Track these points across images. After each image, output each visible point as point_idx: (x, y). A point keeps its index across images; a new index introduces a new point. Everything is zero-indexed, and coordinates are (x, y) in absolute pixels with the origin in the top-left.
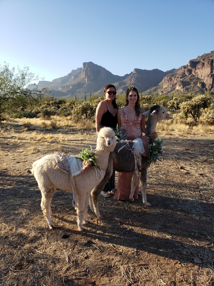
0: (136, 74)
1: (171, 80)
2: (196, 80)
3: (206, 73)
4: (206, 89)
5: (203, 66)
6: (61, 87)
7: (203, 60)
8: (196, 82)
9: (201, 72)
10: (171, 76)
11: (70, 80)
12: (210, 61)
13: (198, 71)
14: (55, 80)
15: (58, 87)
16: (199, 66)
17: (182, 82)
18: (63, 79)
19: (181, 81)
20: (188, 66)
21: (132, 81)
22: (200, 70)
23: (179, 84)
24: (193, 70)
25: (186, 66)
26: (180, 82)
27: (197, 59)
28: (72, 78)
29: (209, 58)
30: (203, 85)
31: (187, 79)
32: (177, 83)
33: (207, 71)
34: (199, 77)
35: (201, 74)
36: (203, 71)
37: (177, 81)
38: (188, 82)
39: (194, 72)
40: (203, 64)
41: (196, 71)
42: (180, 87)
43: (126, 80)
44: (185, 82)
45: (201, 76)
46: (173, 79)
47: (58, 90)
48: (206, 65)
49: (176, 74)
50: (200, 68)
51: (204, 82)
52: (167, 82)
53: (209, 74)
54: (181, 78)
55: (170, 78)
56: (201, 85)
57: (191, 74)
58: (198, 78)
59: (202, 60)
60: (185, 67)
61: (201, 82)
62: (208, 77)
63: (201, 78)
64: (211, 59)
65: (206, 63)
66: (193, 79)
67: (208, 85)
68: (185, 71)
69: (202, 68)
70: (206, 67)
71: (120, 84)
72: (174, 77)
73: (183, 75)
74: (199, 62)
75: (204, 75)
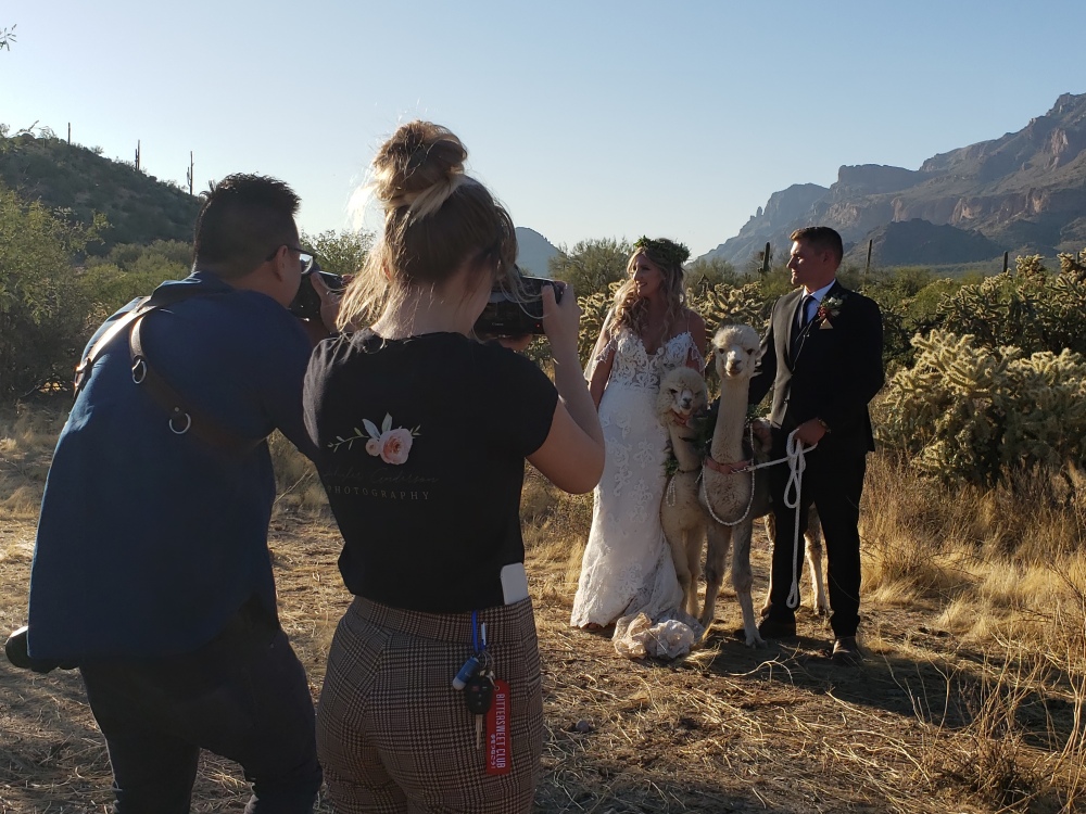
6: (974, 203)
11: (1040, 159)
14: (940, 159)
15: (952, 202)
18: (993, 153)
28: (1056, 146)
47: (953, 220)
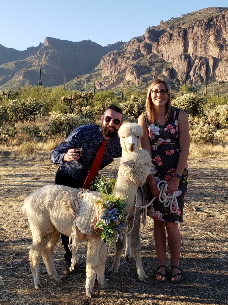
0: (50, 49)
1: (116, 62)
2: (160, 64)
3: (176, 52)
4: (178, 80)
5: (171, 39)
7: (171, 28)
8: (160, 67)
9: (168, 50)
10: (116, 55)
12: (181, 31)
13: (161, 47)
16: (164, 39)
17: (135, 66)
19: (133, 64)
20: (145, 38)
21: (43, 62)
22: (167, 45)
23: (131, 71)
24: (155, 45)
25: (141, 37)
26: (132, 67)
27: (160, 26)
29: (180, 26)
30: (173, 73)
31: (145, 61)
32: (128, 69)
33: (177, 49)
34: (164, 58)
35: (168, 54)
36: (171, 49)
37: (126, 65)
38: (145, 67)
39: (156, 49)
40: (171, 35)
41: (159, 48)
42: (132, 76)
43: (30, 59)
44: (141, 67)
45: (169, 57)
46: (119, 60)
48: (175, 39)
49: (125, 52)
50: (166, 42)
51: (174, 67)
52: (109, 65)
53: (180, 54)
54: (133, 59)
55: (113, 58)
56: (169, 74)
57: (150, 54)
58: (163, 61)
59: (168, 29)
60: (139, 40)
61: (168, 67)
62: (180, 60)
63: (168, 60)
64: (183, 27)
65: (175, 34)
66: (155, 62)
67: (180, 74)
68: (139, 47)
69: (169, 43)
70: (175, 41)
71: (19, 67)
72: (121, 58)
73: (138, 55)
74: (163, 32)
75: (173, 55)
